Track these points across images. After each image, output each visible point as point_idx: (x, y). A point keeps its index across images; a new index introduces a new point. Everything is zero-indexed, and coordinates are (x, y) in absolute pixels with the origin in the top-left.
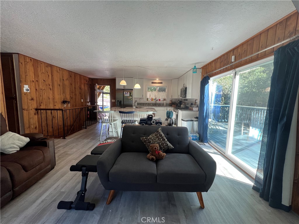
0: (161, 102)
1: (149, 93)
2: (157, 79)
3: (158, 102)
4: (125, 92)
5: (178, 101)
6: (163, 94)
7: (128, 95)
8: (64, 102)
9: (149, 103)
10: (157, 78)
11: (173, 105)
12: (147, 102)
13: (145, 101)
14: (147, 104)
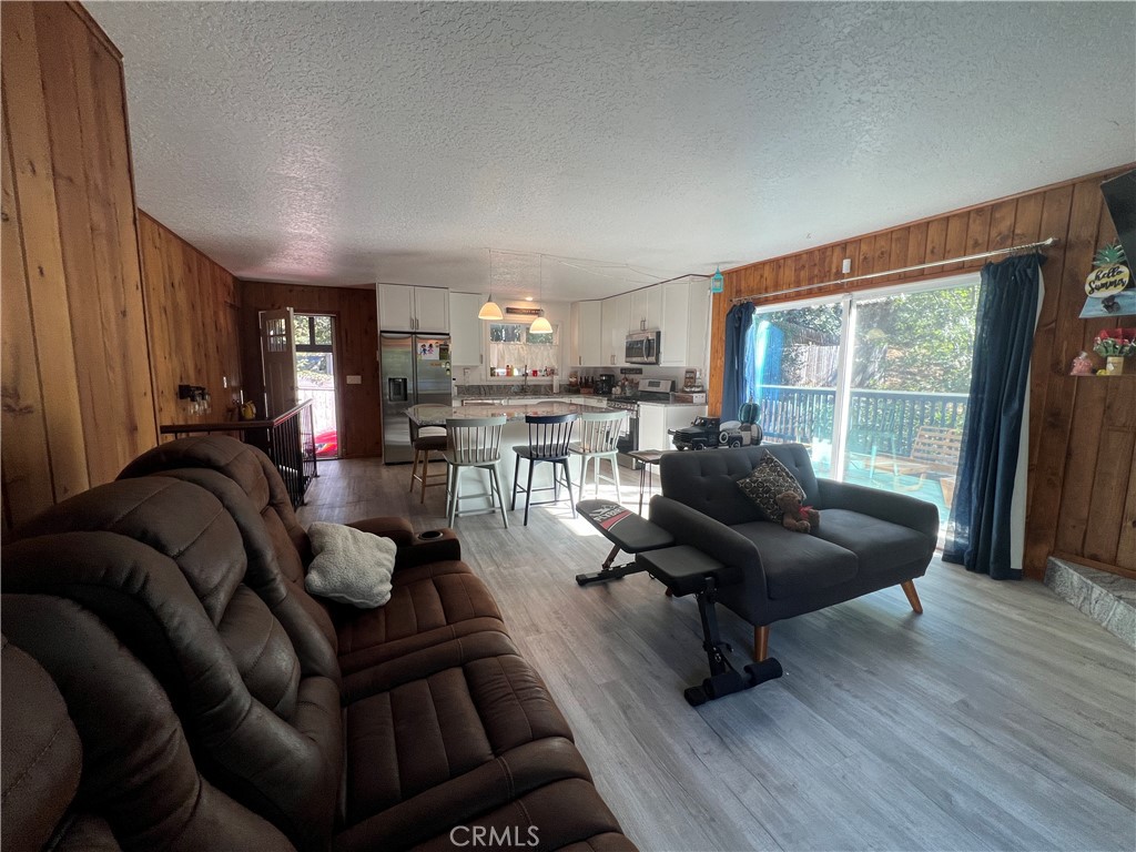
0: (542, 380)
1: (499, 350)
2: (530, 299)
3: (531, 380)
4: (419, 345)
5: (602, 376)
6: (545, 353)
7: (435, 355)
8: (185, 393)
9: (499, 387)
10: (526, 294)
11: (582, 390)
12: (493, 381)
13: (483, 377)
14: (490, 387)
